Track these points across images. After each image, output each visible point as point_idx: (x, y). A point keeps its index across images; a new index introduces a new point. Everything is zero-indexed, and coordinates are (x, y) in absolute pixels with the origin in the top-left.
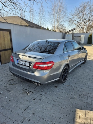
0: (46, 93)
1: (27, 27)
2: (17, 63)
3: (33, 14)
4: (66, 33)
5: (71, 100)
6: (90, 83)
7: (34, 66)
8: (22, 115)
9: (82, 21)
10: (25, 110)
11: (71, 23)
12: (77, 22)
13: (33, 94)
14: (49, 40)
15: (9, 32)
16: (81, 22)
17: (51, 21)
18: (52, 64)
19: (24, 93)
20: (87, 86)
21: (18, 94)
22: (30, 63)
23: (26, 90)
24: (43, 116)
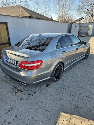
0: (35, 93)
1: (25, 19)
2: (6, 61)
3: (37, 3)
4: (72, 23)
5: (59, 101)
6: (86, 82)
7: (20, 66)
8: (4, 117)
9: (92, 8)
10: (9, 111)
11: (80, 11)
12: (87, 10)
13: (21, 93)
14: (44, 34)
15: (5, 25)
16: (91, 10)
17: (56, 10)
18: (40, 63)
19: (13, 92)
20: (81, 86)
21: (7, 93)
22: (17, 62)
23: (15, 89)
24: (25, 119)
